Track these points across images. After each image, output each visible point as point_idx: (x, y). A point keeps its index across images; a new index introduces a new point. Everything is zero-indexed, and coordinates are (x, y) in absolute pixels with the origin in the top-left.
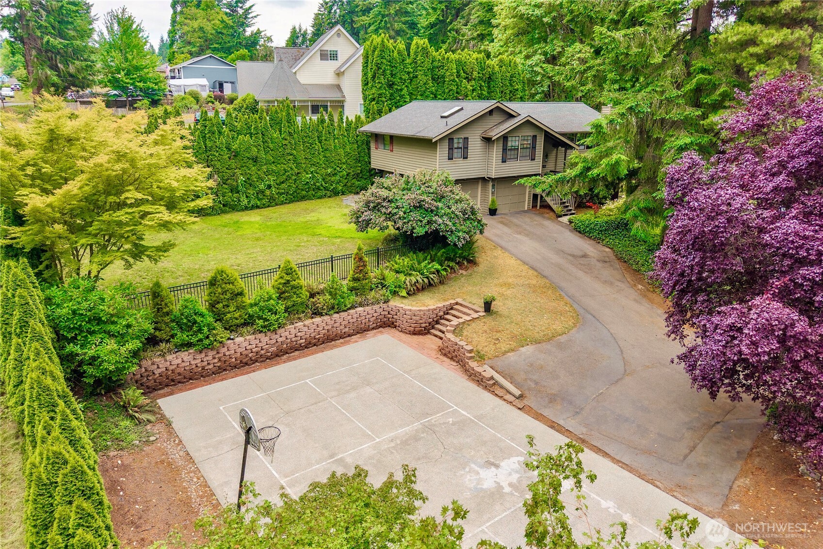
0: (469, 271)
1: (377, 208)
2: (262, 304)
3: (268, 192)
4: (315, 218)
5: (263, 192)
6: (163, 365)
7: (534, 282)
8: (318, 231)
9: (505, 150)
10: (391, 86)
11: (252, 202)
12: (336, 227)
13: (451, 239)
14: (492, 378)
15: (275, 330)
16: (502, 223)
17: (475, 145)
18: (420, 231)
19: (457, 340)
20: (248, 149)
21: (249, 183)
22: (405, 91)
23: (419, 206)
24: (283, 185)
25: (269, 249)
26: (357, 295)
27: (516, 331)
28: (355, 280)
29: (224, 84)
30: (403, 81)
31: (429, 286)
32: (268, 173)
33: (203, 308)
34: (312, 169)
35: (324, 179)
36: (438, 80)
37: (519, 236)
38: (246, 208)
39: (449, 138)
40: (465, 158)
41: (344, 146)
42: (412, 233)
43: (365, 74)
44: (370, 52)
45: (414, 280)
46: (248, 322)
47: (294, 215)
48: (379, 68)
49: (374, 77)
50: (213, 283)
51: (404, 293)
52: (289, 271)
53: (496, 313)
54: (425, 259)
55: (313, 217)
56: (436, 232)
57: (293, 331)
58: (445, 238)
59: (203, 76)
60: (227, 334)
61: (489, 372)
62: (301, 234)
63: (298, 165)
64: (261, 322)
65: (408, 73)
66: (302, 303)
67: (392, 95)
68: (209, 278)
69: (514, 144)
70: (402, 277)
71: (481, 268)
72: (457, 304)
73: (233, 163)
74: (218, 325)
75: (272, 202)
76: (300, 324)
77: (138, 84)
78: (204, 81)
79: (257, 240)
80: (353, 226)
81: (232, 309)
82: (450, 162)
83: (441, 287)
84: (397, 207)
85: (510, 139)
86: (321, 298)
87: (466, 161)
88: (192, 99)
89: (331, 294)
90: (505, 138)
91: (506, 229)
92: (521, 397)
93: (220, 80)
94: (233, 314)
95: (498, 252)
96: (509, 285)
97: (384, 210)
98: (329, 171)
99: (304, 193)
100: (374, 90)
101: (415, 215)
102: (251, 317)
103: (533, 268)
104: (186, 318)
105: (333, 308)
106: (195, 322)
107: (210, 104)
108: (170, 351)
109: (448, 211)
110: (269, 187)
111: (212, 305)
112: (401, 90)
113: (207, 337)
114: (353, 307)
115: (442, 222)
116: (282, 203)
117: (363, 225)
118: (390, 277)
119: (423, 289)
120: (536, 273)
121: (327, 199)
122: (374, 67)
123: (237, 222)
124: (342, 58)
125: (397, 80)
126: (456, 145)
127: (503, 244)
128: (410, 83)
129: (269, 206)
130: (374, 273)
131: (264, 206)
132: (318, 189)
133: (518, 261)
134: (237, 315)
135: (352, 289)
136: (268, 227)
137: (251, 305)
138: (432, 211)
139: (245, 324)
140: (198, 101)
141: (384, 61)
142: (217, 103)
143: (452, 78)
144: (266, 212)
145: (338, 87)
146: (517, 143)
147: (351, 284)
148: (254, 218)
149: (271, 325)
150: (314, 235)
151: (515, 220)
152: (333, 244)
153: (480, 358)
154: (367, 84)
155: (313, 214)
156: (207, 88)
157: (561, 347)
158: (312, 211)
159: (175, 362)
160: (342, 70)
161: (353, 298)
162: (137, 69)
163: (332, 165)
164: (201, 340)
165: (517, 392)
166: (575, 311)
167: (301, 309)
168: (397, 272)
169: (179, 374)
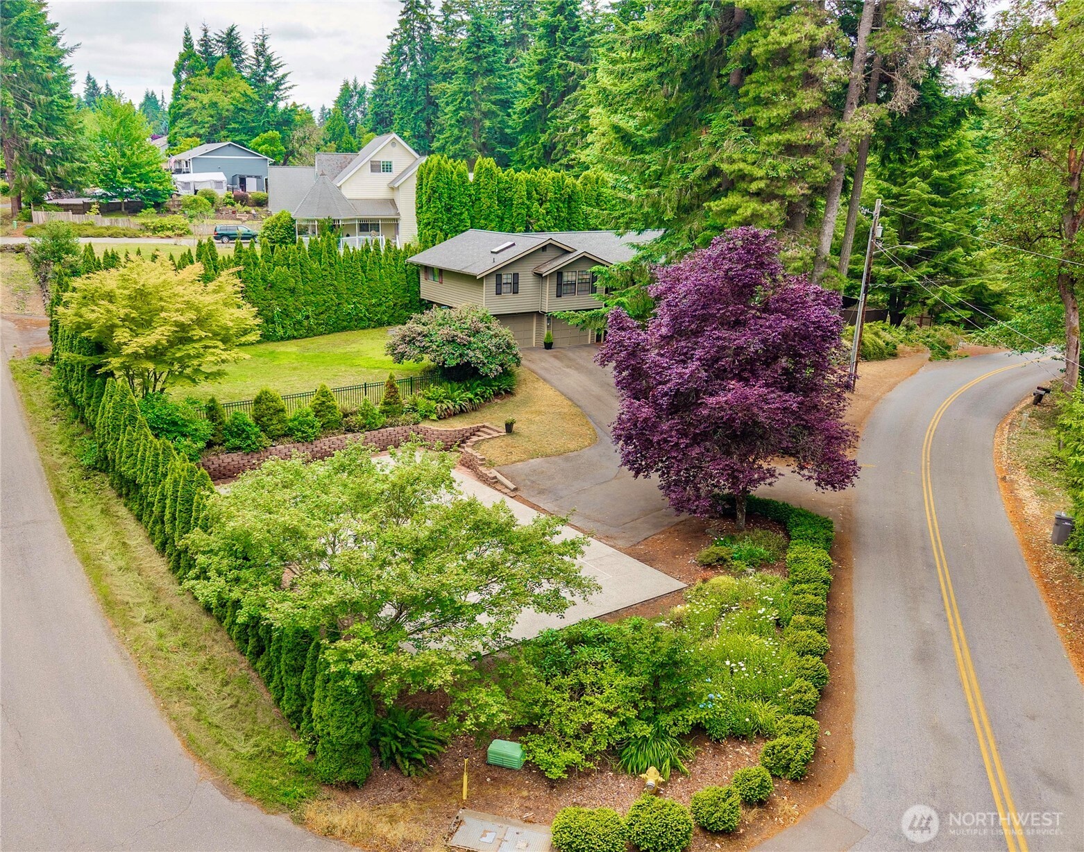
0: (505, 400)
1: (411, 341)
2: (300, 419)
3: (305, 323)
4: (356, 350)
5: (300, 322)
6: (217, 462)
7: (566, 410)
8: (357, 362)
9: (559, 285)
10: (449, 210)
11: (289, 333)
12: (377, 359)
13: (482, 371)
14: (495, 478)
15: (311, 442)
16: (555, 357)
17: (527, 281)
18: (452, 363)
19: (474, 453)
20: (285, 280)
21: (286, 313)
22: (465, 215)
23: (452, 341)
24: (322, 316)
25: (306, 378)
26: (388, 417)
27: (530, 447)
28: (386, 403)
29: (247, 179)
30: (463, 204)
31: (462, 412)
32: (306, 304)
33: (250, 421)
34: (354, 300)
35: (367, 310)
36: (505, 203)
37: (568, 370)
38: (282, 339)
39: (497, 274)
40: (516, 292)
41: (391, 276)
42: (444, 364)
43: (419, 197)
44: (425, 175)
45: (445, 407)
46: (289, 433)
47: (334, 346)
48: (435, 192)
49: (429, 200)
50: (258, 401)
51: (434, 417)
52: (324, 393)
53: (517, 434)
54: (459, 389)
55: (354, 347)
56: (468, 363)
57: (327, 443)
58: (476, 369)
59: (219, 170)
60: (270, 442)
61: (493, 473)
62: (340, 364)
63: (339, 295)
64: (299, 434)
65: (470, 196)
66: (336, 421)
67: (449, 219)
68: (255, 397)
69: (570, 279)
70: (433, 403)
71: (518, 398)
72: (484, 427)
73: (269, 294)
74: (262, 434)
75: (310, 333)
76: (333, 438)
77: (138, 185)
78: (220, 176)
79: (295, 369)
80: (391, 358)
81: (275, 422)
82: (498, 297)
83: (473, 413)
84: (431, 341)
85: (565, 274)
86: (354, 418)
87: (516, 296)
88: (206, 201)
89: (362, 414)
90: (559, 273)
91: (557, 363)
92: (515, 490)
93: (242, 174)
94: (275, 426)
95: (541, 384)
96: (539, 413)
97: (418, 344)
98: (374, 301)
99: (345, 323)
100: (428, 215)
101: (448, 349)
102: (290, 429)
103: (570, 399)
104: (237, 427)
105: (365, 427)
106: (244, 431)
107: (229, 206)
108: (222, 452)
109: (481, 345)
110: (307, 317)
111: (257, 419)
112: (461, 214)
113: (254, 443)
114: (383, 427)
115: (475, 356)
116: (321, 334)
117: (400, 357)
118: (422, 403)
119: (455, 414)
120: (570, 403)
121: (370, 330)
122: (429, 191)
123: (273, 352)
124: (397, 170)
125: (456, 204)
126: (504, 281)
127: (547, 376)
128: (473, 206)
129: (306, 337)
130: (406, 399)
131: (301, 337)
132: (361, 319)
133: (557, 393)
134: (279, 427)
135: (383, 412)
136: (305, 358)
137: (291, 421)
138: (465, 345)
139: (285, 435)
140: (213, 203)
141: (441, 184)
142: (238, 205)
143: (520, 201)
144: (302, 342)
145: (392, 202)
146: (574, 278)
147: (383, 408)
148: (291, 348)
149: (308, 436)
150: (352, 365)
151: (570, 354)
152: (371, 374)
153: (491, 464)
154: (421, 207)
155: (354, 345)
156: (224, 185)
157: (567, 460)
158: (353, 342)
159: (227, 460)
160: (396, 186)
161: (384, 419)
162: (136, 166)
163: (377, 295)
164: (249, 445)
165: (513, 486)
166: (595, 434)
167: (335, 426)
168: (429, 399)
169: (230, 470)
